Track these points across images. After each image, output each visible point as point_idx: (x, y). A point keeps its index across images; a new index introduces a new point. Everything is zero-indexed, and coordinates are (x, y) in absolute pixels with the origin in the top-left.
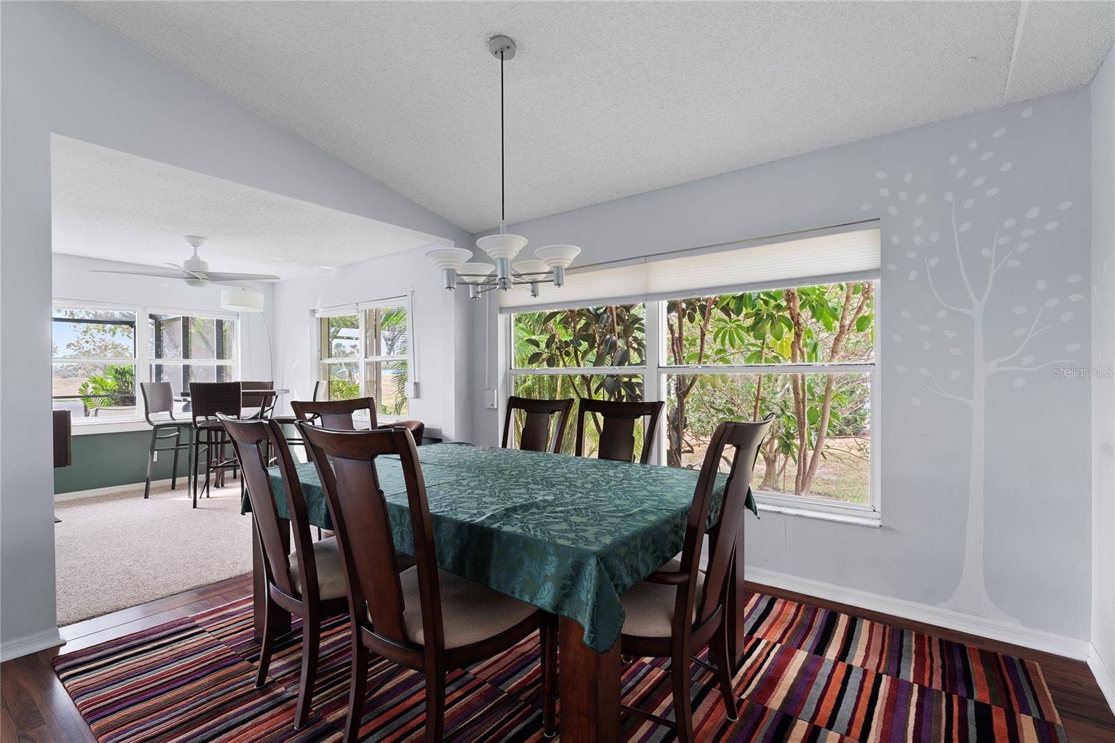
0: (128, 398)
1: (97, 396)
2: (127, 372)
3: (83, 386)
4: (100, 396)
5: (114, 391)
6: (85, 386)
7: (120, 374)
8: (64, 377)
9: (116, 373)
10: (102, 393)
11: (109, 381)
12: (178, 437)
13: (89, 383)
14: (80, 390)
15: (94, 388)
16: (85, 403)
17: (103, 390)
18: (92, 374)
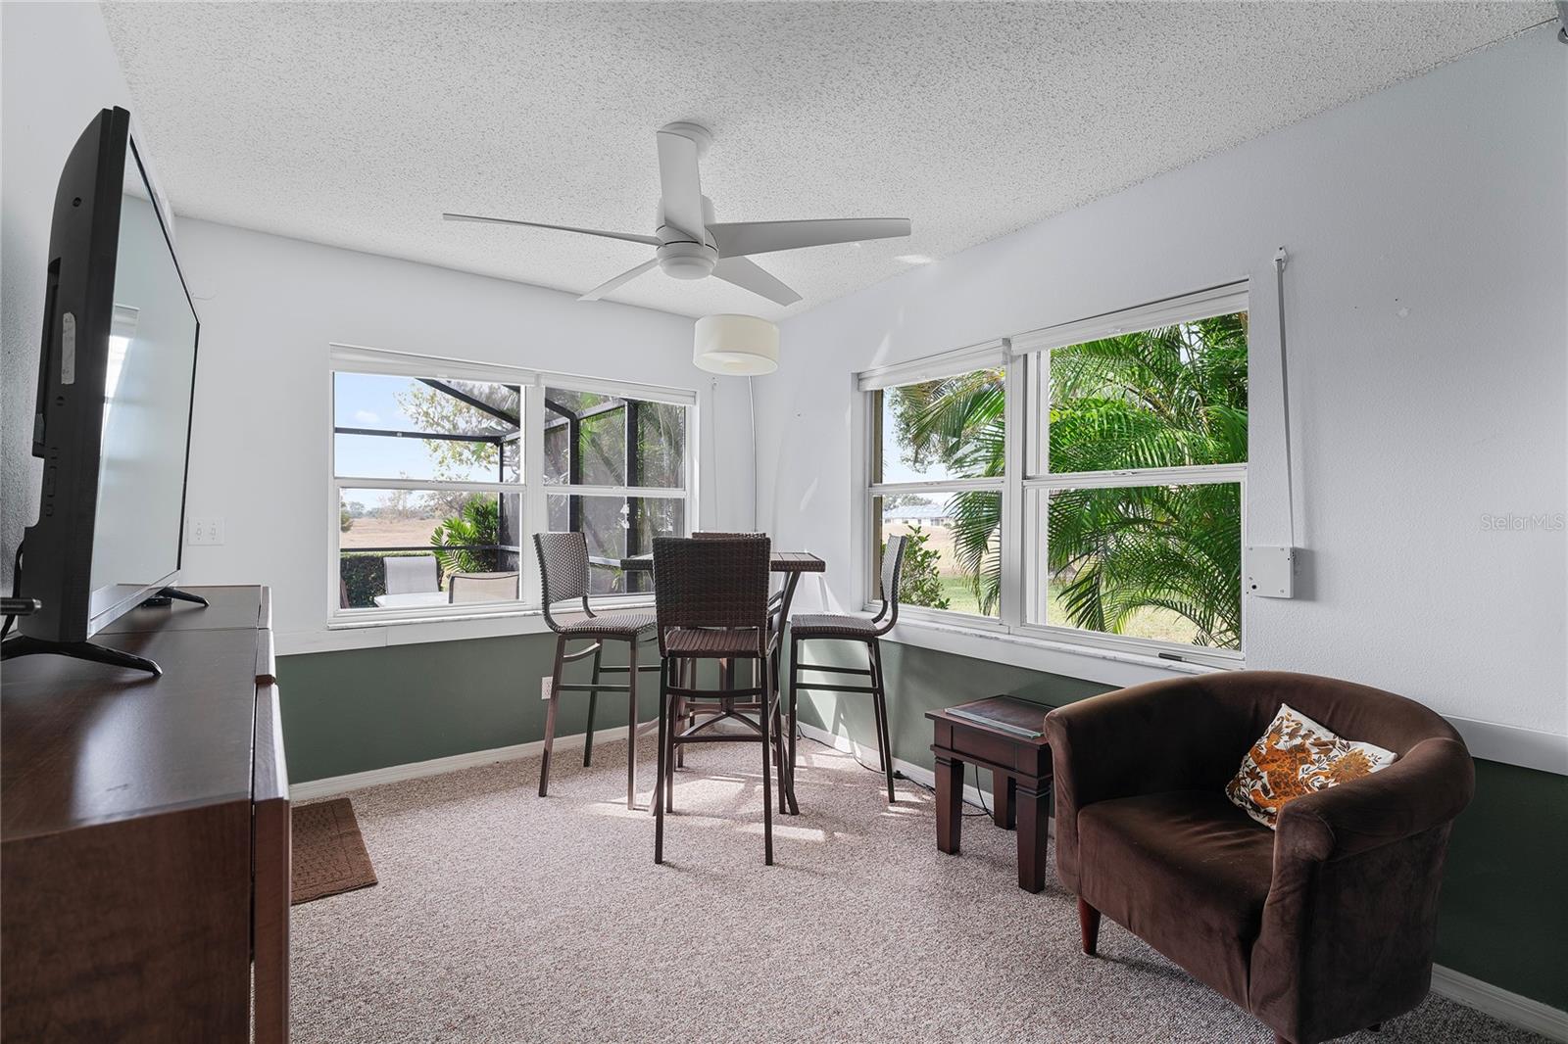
0: (491, 551)
1: (453, 548)
2: (490, 513)
3: (436, 532)
4: (456, 548)
5: (474, 540)
6: (439, 533)
7: (481, 516)
8: (422, 519)
9: (477, 514)
10: (460, 544)
11: (468, 525)
12: (598, 652)
13: (444, 528)
14: (433, 538)
15: (450, 536)
16: (437, 558)
17: (461, 538)
18: (448, 516)
